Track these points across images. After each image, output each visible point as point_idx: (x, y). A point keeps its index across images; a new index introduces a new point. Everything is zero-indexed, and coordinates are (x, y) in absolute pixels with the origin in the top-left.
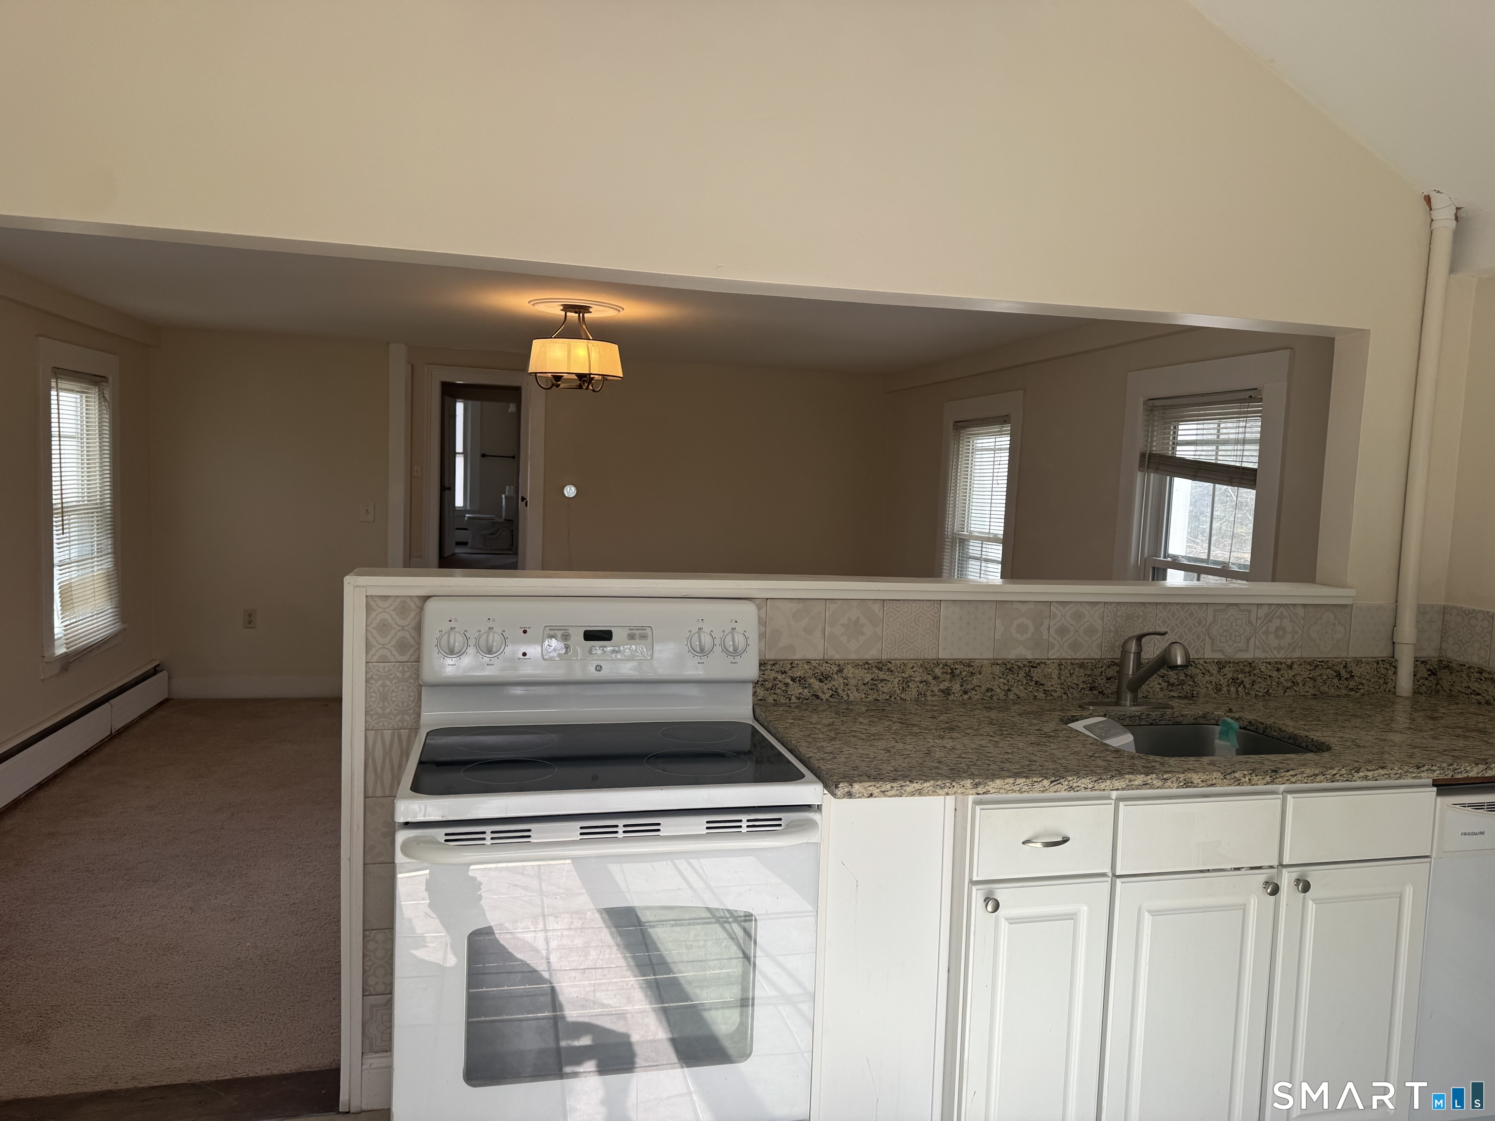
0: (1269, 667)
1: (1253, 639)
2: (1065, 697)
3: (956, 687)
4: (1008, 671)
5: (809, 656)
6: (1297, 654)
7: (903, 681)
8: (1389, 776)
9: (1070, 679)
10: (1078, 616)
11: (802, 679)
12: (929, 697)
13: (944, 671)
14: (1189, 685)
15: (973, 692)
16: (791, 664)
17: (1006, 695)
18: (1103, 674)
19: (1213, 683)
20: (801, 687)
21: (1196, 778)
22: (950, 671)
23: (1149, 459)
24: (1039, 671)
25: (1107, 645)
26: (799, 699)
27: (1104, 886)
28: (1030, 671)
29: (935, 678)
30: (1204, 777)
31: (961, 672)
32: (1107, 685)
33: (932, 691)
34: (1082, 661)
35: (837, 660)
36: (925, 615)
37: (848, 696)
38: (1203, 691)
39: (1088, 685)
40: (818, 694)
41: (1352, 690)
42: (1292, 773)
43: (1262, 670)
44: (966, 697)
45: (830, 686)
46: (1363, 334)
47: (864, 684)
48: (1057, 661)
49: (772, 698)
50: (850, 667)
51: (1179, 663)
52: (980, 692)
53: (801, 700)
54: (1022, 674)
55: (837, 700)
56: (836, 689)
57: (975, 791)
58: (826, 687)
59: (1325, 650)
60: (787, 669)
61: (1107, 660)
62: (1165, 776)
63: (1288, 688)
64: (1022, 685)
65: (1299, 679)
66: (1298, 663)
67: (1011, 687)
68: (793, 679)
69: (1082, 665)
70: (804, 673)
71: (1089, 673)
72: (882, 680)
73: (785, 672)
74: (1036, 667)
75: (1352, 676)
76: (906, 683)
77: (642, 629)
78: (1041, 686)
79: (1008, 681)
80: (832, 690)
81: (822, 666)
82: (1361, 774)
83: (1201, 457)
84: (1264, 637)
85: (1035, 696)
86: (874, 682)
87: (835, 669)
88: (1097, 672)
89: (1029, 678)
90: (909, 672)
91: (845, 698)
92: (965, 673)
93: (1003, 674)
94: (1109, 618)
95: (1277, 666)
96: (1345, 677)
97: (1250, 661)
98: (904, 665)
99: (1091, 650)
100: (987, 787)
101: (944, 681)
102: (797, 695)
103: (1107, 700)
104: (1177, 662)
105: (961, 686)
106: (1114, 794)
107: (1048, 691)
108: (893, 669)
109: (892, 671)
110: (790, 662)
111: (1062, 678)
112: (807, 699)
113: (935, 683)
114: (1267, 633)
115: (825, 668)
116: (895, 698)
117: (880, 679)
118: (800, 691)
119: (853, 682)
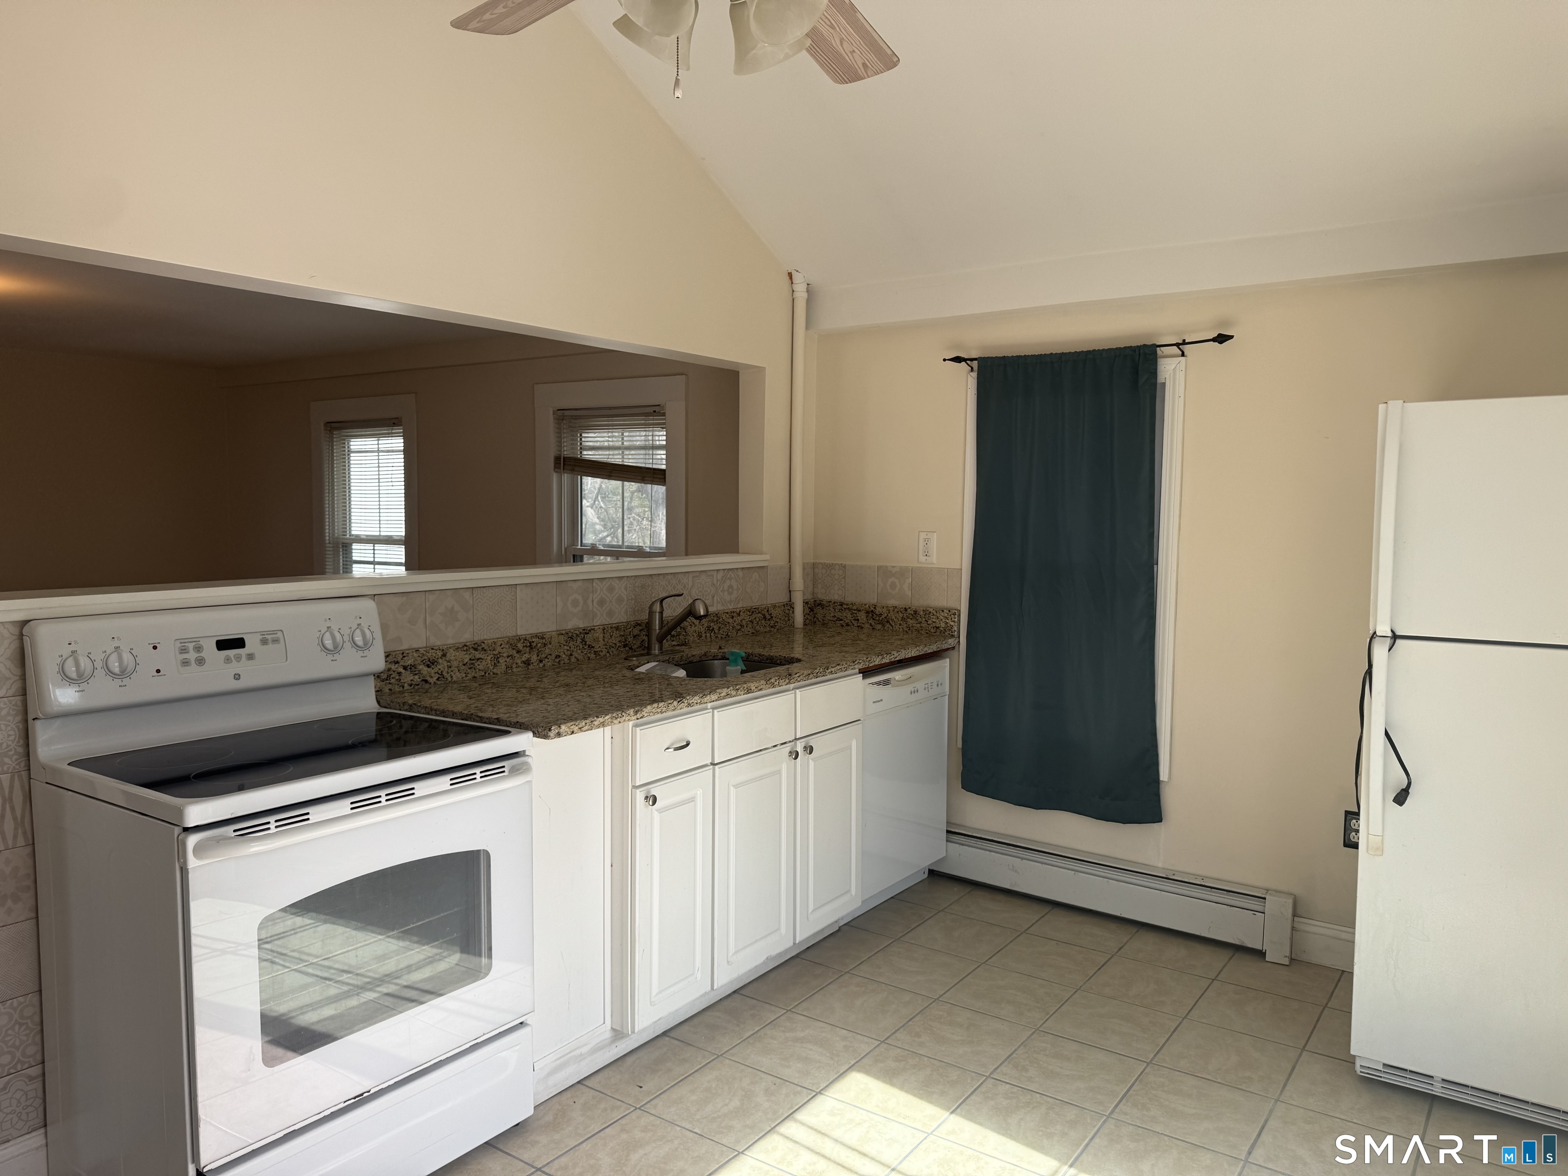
0: (728, 616)
1: (716, 596)
2: (608, 655)
3: (534, 658)
4: (569, 639)
5: (416, 646)
6: (740, 605)
7: (495, 658)
8: (841, 670)
9: (611, 640)
10: (611, 589)
11: (413, 666)
12: (515, 669)
13: (525, 645)
14: (683, 635)
15: (547, 660)
16: (403, 653)
17: (569, 659)
18: (631, 633)
19: (697, 632)
20: (412, 675)
21: (752, 686)
22: (529, 644)
23: (564, 461)
24: (591, 636)
25: (630, 610)
26: (411, 685)
27: (708, 772)
28: (584, 637)
29: (518, 652)
30: (757, 685)
31: (537, 645)
32: (634, 642)
33: (517, 664)
34: (617, 624)
35: (440, 645)
36: (505, 598)
37: (452, 677)
38: (692, 638)
39: (623, 643)
40: (427, 679)
41: (772, 627)
42: (798, 675)
43: (724, 618)
44: (541, 665)
45: (436, 670)
46: (760, 370)
47: (464, 665)
48: (602, 627)
49: (388, 688)
50: (451, 650)
51: (702, 613)
52: (551, 660)
53: (412, 687)
54: (579, 640)
55: (443, 682)
56: (442, 672)
57: (635, 717)
58: (433, 671)
59: (755, 601)
60: (399, 659)
61: (632, 623)
62: (737, 687)
63: (738, 630)
64: (579, 649)
65: (744, 623)
66: (743, 611)
67: (573, 652)
68: (405, 668)
69: (617, 628)
70: (414, 661)
71: (622, 633)
72: (478, 659)
73: (398, 662)
74: (588, 633)
75: (772, 617)
76: (497, 658)
77: (273, 634)
78: (592, 649)
79: (570, 648)
80: (439, 674)
81: (429, 653)
82: (829, 670)
83: (608, 460)
84: (721, 594)
85: (589, 657)
86: (472, 662)
87: (440, 654)
88: (627, 632)
89: (584, 643)
90: (499, 649)
91: (450, 679)
92: (540, 644)
93: (566, 642)
94: (630, 589)
95: (732, 614)
96: (768, 618)
97: (717, 613)
98: (495, 643)
99: (621, 616)
100: (643, 713)
101: (525, 653)
102: (410, 682)
103: (636, 653)
104: (700, 613)
105: (538, 656)
106: (709, 705)
107: (597, 652)
108: (486, 648)
109: (485, 650)
110: (402, 652)
111: (606, 640)
112: (418, 685)
113: (518, 656)
114: (723, 591)
115: (431, 654)
116: (489, 674)
117: (476, 658)
118: (411, 678)
119: (455, 664)
